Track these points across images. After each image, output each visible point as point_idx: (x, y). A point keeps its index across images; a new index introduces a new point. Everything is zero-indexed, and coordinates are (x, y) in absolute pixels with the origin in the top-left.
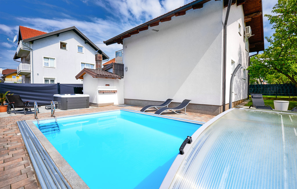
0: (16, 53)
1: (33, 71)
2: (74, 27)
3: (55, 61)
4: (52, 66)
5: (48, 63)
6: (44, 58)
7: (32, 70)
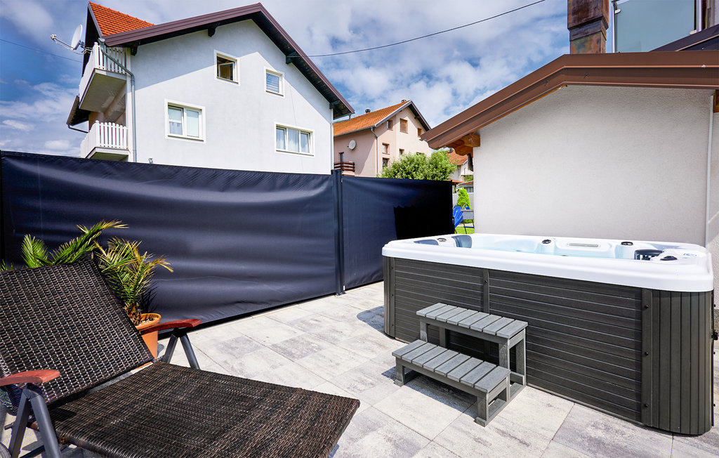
0: (78, 97)
1: (135, 151)
2: (259, 5)
3: (202, 117)
4: (194, 134)
5: (178, 124)
6: (171, 106)
7: (131, 148)
